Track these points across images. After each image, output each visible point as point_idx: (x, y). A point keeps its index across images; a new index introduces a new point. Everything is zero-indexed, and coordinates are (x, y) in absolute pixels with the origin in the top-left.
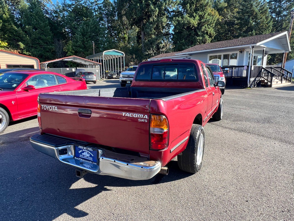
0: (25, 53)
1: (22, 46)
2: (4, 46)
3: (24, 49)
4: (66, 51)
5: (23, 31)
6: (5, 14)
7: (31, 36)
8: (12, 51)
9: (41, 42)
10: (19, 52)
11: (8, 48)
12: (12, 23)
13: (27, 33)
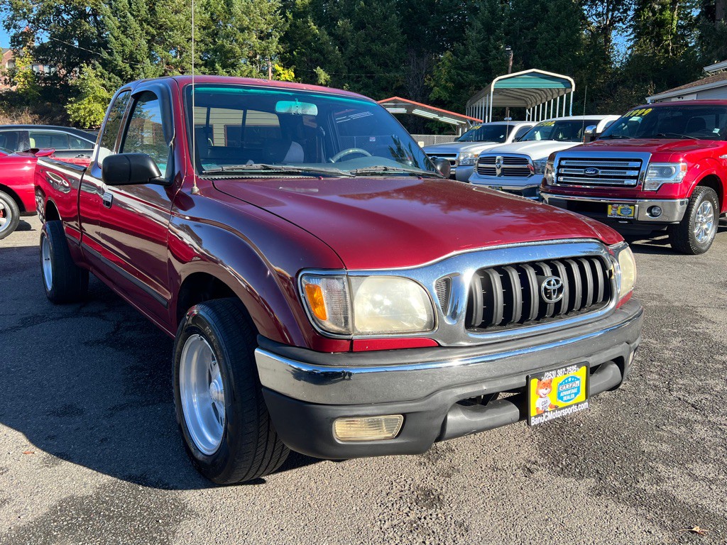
1: (322, 75)
4: (432, 85)
5: (330, 34)
7: (346, 49)
9: (368, 61)
13: (341, 42)
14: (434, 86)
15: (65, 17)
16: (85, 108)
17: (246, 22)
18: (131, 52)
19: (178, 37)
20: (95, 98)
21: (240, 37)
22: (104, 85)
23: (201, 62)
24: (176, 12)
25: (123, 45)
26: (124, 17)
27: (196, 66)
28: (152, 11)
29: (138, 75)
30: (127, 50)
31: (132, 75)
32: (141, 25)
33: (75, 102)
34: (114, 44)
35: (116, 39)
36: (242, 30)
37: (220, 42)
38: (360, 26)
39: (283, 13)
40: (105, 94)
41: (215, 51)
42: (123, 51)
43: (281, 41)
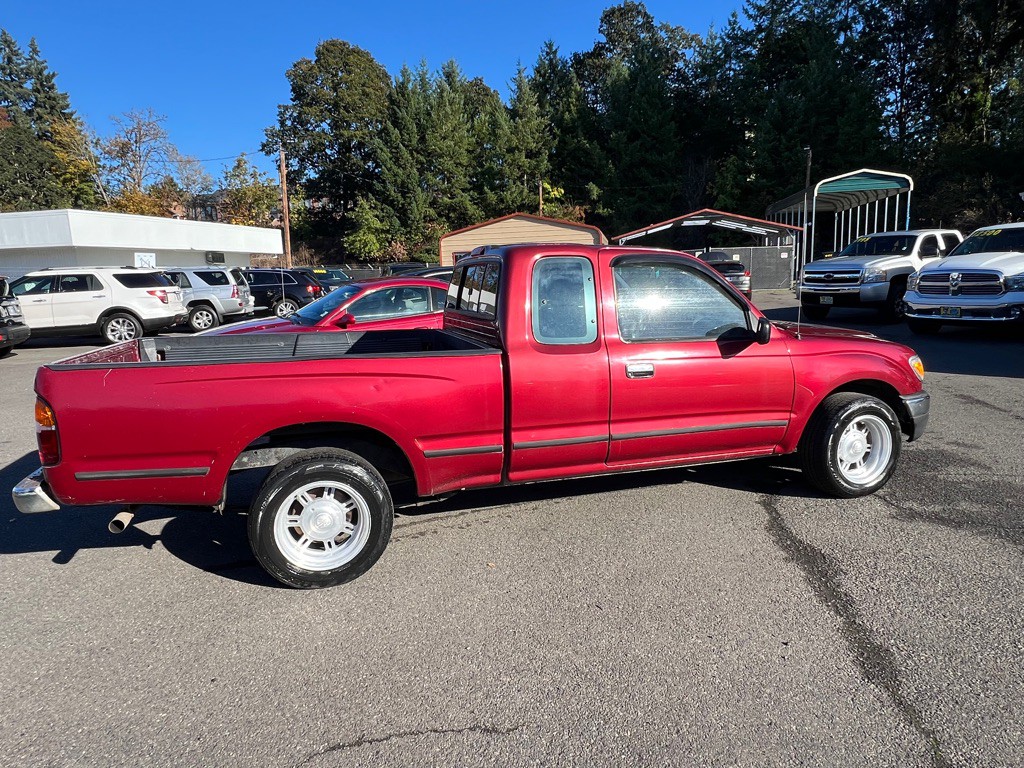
0: (601, 211)
1: (595, 191)
2: (556, 198)
3: (598, 201)
4: (715, 193)
5: (603, 148)
6: (570, 112)
7: (620, 162)
8: (571, 209)
9: (643, 172)
10: (585, 210)
11: (562, 203)
12: (580, 133)
13: (612, 153)
14: (718, 194)
15: (328, 152)
16: (360, 241)
17: (515, 142)
18: (403, 181)
19: (448, 164)
20: (369, 228)
21: (509, 157)
22: (377, 216)
23: (468, 186)
24: (444, 138)
25: (395, 175)
26: (396, 148)
27: (463, 190)
28: (422, 139)
29: (409, 204)
30: (399, 181)
31: (403, 204)
32: (412, 155)
33: (351, 234)
34: (388, 176)
35: (389, 170)
36: (511, 150)
37: (487, 165)
38: (634, 136)
39: (551, 130)
40: (378, 225)
41: (483, 174)
42: (396, 181)
43: (551, 157)
